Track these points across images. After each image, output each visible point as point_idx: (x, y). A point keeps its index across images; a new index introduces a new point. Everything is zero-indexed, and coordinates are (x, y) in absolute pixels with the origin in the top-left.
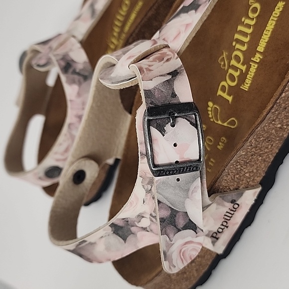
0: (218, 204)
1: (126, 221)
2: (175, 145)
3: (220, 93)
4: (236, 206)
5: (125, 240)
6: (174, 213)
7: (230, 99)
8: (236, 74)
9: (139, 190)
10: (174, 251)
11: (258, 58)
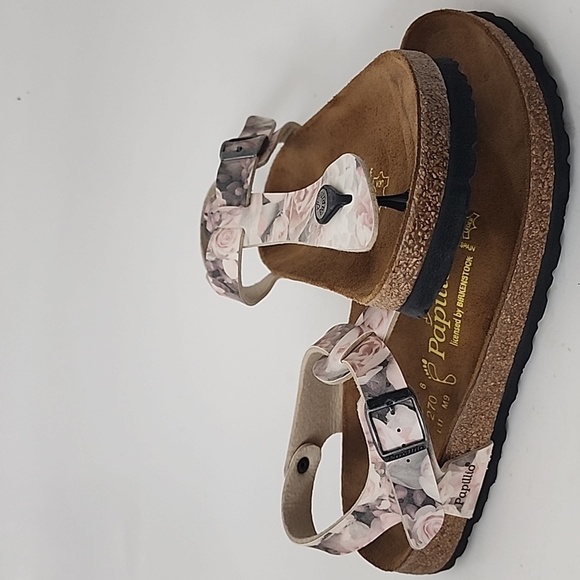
0: (453, 470)
1: (366, 506)
2: (399, 430)
3: (431, 349)
4: (472, 468)
5: (369, 525)
6: (411, 492)
7: (443, 355)
8: (443, 330)
9: (373, 476)
10: (418, 528)
11: (459, 313)
